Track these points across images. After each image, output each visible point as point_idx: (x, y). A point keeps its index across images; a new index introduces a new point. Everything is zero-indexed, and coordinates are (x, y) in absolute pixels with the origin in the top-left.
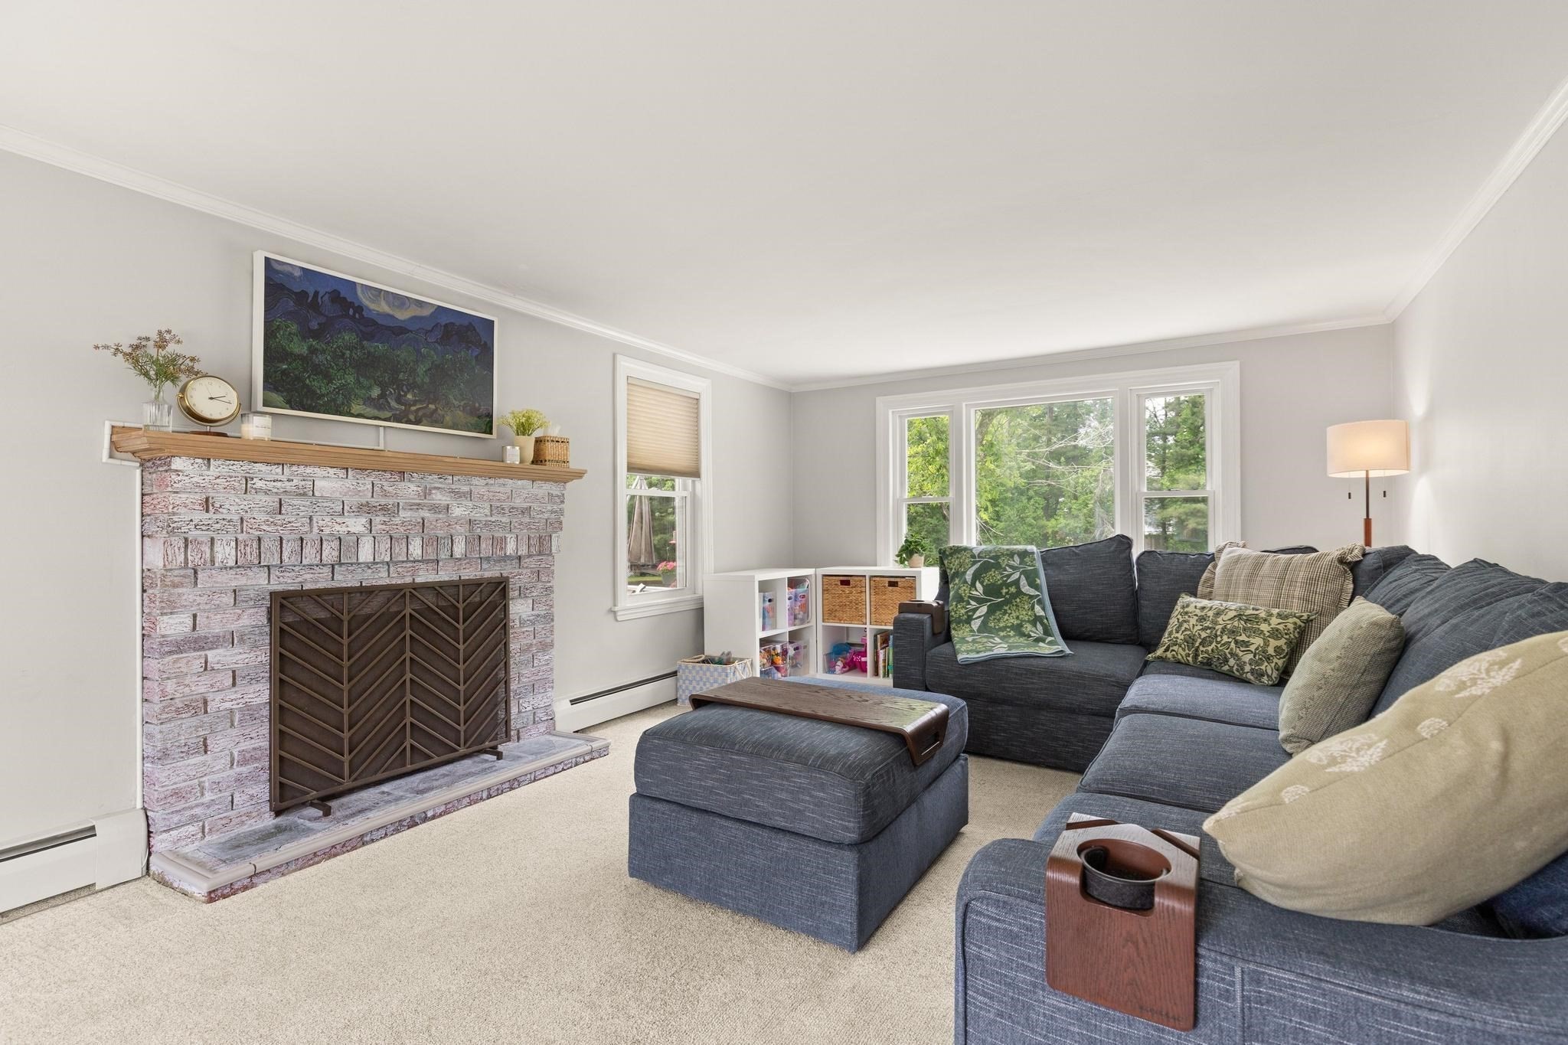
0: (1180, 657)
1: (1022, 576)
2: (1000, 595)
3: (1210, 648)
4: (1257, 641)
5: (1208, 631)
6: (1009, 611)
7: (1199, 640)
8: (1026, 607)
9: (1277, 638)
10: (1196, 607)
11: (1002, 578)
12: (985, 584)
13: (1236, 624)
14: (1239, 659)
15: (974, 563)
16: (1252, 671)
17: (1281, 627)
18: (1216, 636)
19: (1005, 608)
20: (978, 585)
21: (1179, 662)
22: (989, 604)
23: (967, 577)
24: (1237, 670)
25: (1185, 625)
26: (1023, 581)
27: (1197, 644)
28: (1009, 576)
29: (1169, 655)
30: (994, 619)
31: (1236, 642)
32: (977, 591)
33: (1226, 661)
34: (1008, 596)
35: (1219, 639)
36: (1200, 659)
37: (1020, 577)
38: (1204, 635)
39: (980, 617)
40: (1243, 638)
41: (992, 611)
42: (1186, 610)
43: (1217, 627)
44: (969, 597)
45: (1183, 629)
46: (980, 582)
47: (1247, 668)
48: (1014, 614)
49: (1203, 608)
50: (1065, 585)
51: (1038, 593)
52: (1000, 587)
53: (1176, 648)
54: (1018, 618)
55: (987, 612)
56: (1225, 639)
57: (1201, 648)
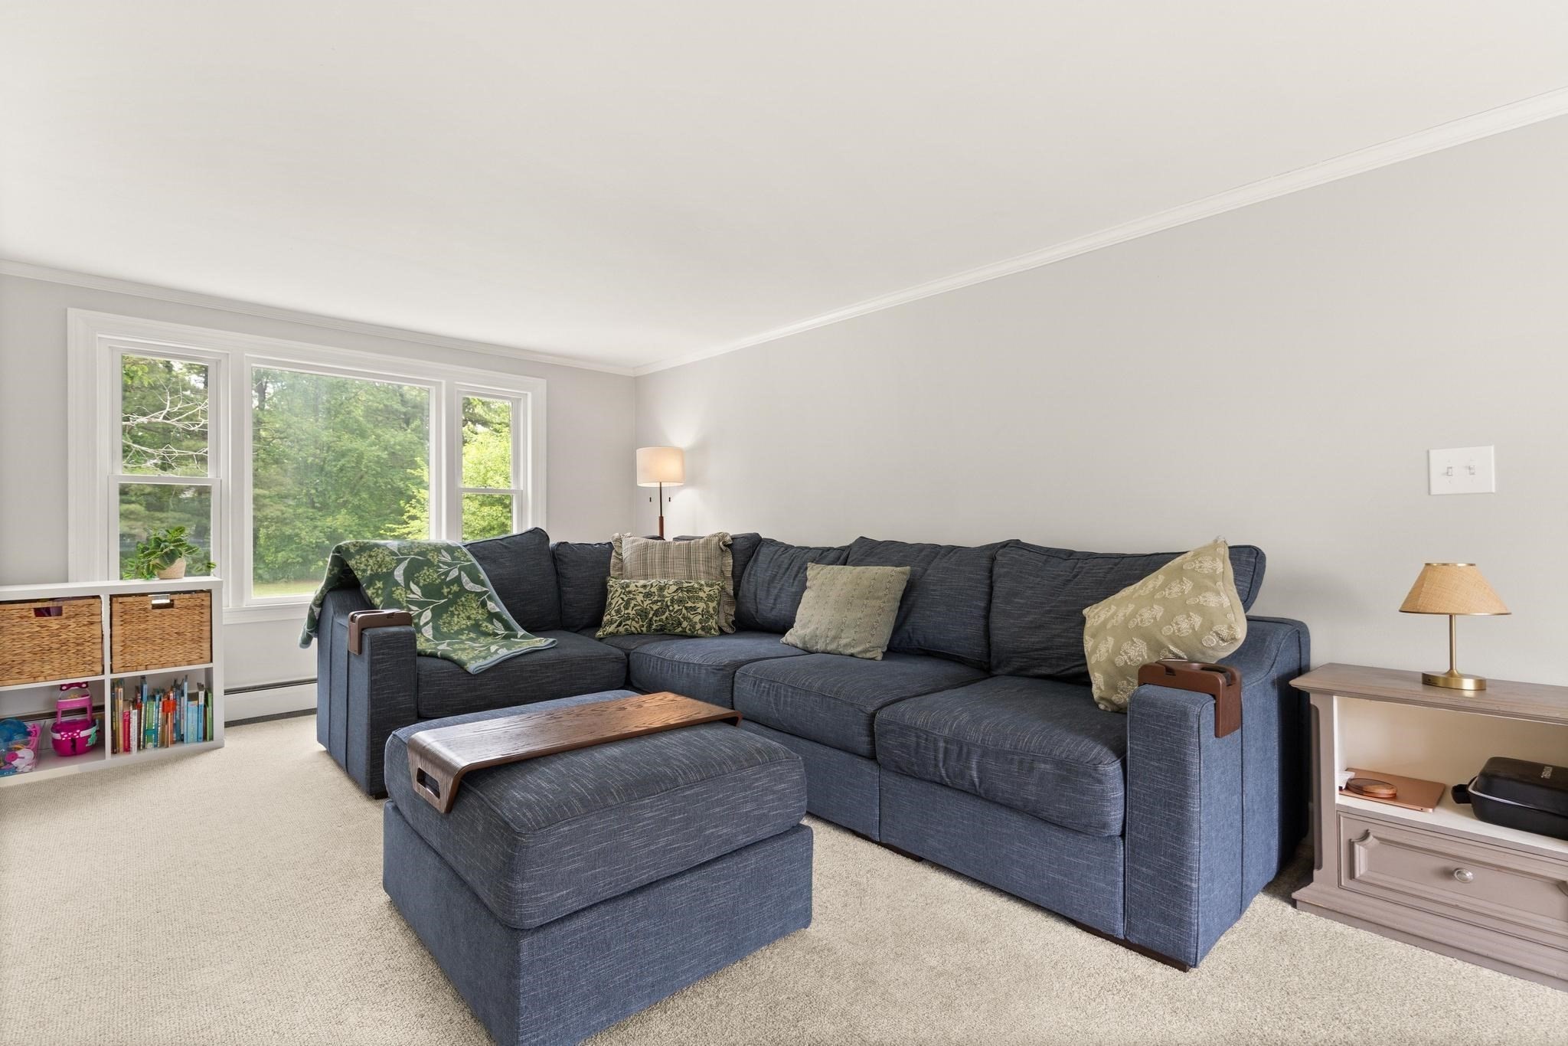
0: (633, 629)
1: (462, 573)
2: (442, 596)
3: (664, 617)
4: (701, 605)
5: (659, 604)
6: (456, 613)
7: (652, 612)
8: (474, 605)
9: (713, 601)
10: (636, 586)
11: (439, 576)
12: (421, 584)
13: (680, 595)
14: (691, 621)
15: (399, 561)
16: (703, 628)
17: (712, 593)
18: (668, 606)
19: (451, 609)
20: (413, 586)
21: (633, 634)
22: (431, 607)
23: (398, 579)
24: (690, 630)
25: (633, 602)
26: (465, 578)
27: (651, 616)
28: (447, 574)
29: (621, 629)
30: (444, 623)
31: (686, 608)
32: (414, 593)
33: (680, 624)
34: (450, 596)
35: (671, 608)
36: (654, 627)
37: (460, 574)
38: (655, 607)
39: (426, 624)
40: (690, 604)
41: (437, 613)
42: (627, 590)
43: (666, 599)
44: (407, 602)
45: (632, 605)
46: (415, 584)
47: (698, 626)
48: (463, 615)
49: (644, 586)
50: (507, 579)
51: (485, 589)
52: (440, 587)
53: (628, 622)
54: (469, 618)
55: (432, 618)
56: (676, 607)
57: (655, 618)
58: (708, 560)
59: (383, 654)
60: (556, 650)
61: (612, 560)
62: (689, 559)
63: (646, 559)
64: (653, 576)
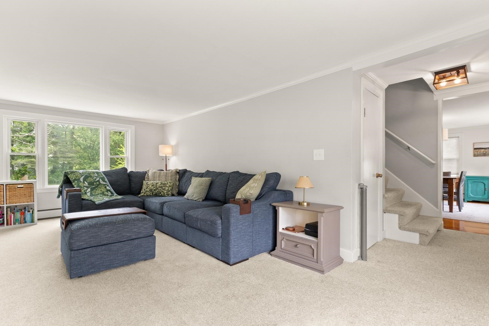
1: (100, 179)
2: (94, 185)
3: (156, 191)
4: (167, 188)
5: (155, 188)
6: (98, 189)
7: (153, 190)
8: (103, 187)
9: (170, 187)
10: (150, 183)
11: (93, 180)
12: (88, 182)
13: (161, 185)
14: (164, 192)
15: (82, 176)
16: (167, 194)
17: (170, 185)
18: (158, 188)
19: (96, 188)
20: (85, 182)
21: (148, 196)
22: (90, 188)
23: (81, 180)
24: (163, 195)
25: (149, 187)
26: (101, 180)
27: (153, 191)
28: (95, 179)
29: (145, 194)
30: (94, 192)
31: (163, 189)
32: (86, 184)
33: (161, 193)
34: (96, 185)
35: (158, 189)
36: (154, 194)
37: (99, 180)
38: (154, 189)
39: (89, 192)
40: (164, 188)
41: (92, 189)
42: (148, 184)
43: (157, 187)
44: (83, 186)
46: (86, 182)
47: (166, 194)
49: (152, 183)
50: (113, 181)
51: (106, 183)
52: (93, 182)
53: (147, 193)
54: (101, 191)
55: (90, 190)
56: (160, 189)
58: (171, 176)
59: (72, 199)
60: (123, 199)
61: (146, 176)
62: (166, 176)
63: (154, 176)
64: (156, 180)
